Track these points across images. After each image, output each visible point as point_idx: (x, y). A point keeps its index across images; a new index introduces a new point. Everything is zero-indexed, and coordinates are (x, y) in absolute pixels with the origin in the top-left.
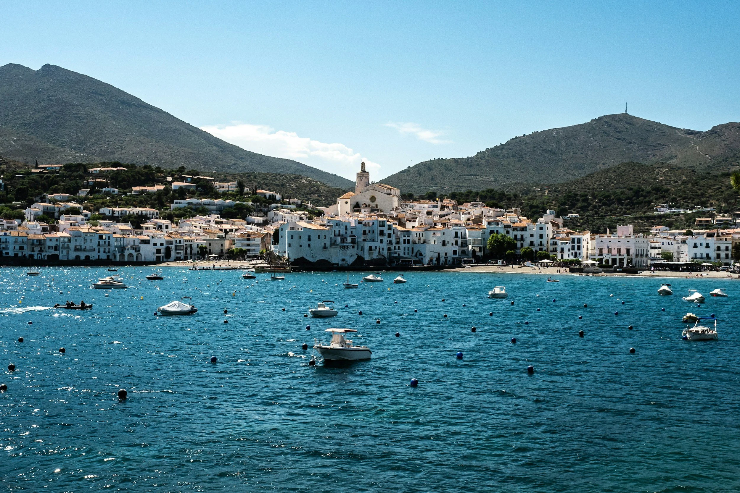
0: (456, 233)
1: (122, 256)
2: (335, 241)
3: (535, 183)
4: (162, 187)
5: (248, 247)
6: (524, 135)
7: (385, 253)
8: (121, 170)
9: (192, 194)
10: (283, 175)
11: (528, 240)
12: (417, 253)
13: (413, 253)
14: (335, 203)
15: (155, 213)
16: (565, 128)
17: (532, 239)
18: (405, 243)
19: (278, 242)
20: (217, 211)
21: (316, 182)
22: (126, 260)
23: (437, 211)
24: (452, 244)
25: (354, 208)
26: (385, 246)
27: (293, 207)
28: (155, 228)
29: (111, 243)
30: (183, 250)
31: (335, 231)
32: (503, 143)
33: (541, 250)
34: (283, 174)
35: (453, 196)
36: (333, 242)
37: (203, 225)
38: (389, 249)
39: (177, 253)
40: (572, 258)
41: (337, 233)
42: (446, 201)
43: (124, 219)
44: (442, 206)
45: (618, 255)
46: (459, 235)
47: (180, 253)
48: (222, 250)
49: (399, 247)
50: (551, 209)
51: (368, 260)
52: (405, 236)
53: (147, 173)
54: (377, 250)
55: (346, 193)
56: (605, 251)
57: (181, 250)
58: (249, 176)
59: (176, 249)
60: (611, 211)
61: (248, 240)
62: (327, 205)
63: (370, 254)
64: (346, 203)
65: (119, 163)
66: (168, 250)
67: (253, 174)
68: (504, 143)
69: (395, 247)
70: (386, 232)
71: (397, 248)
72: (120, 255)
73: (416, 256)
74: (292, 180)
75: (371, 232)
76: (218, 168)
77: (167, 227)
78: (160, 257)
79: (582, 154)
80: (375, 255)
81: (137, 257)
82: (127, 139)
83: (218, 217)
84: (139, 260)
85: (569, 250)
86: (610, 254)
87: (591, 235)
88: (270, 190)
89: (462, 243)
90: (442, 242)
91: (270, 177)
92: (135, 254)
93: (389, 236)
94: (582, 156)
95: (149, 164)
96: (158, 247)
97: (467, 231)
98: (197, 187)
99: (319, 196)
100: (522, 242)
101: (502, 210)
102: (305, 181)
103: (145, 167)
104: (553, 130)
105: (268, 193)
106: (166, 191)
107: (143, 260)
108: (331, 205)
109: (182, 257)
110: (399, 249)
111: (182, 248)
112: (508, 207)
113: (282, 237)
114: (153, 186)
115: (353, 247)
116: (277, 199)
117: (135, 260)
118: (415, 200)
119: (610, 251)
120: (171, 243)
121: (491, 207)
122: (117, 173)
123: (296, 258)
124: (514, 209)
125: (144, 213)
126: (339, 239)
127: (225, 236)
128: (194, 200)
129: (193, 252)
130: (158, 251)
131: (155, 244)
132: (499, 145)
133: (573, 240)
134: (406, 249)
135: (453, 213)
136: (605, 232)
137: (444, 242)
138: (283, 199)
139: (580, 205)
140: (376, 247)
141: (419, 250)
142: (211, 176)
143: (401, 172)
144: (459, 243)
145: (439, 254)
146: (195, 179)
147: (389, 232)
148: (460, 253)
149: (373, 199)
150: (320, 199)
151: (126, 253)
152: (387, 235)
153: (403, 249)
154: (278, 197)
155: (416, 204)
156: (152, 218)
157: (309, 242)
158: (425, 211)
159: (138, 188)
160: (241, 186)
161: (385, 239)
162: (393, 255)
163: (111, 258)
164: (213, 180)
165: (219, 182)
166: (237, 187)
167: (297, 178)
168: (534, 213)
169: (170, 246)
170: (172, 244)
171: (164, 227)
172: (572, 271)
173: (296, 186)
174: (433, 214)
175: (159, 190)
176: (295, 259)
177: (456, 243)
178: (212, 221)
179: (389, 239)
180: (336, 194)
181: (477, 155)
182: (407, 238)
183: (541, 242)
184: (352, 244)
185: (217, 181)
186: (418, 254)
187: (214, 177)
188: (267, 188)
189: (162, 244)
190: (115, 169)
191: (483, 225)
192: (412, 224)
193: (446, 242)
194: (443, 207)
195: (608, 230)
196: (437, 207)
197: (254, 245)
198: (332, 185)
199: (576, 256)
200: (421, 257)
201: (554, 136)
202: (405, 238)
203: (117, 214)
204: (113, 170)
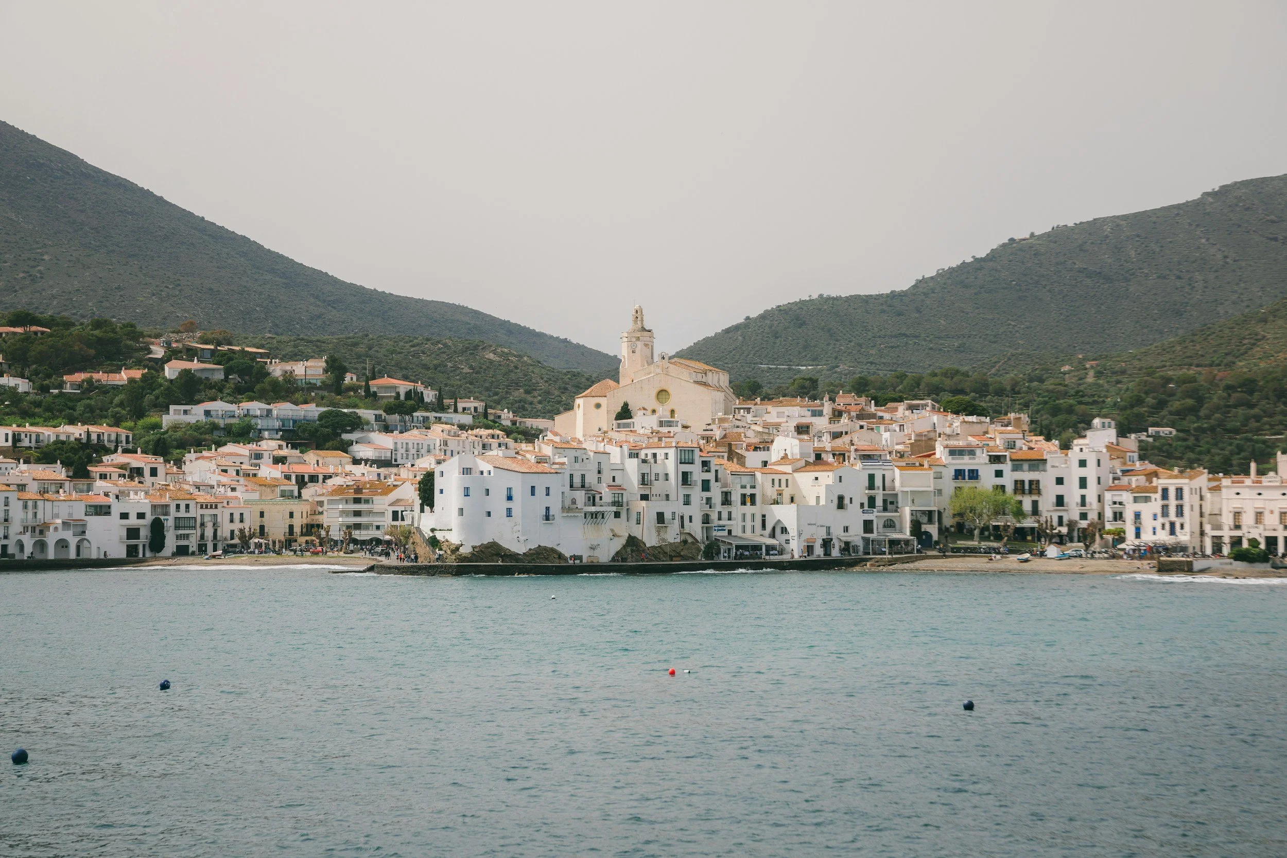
0: (871, 477)
1: (41, 545)
2: (574, 502)
3: (1062, 351)
4: (137, 374)
5: (357, 520)
6: (1032, 235)
7: (696, 529)
8: (36, 333)
9: (216, 390)
10: (439, 342)
11: (1050, 491)
12: (774, 529)
13: (764, 526)
14: (569, 407)
15: (123, 439)
16: (1136, 215)
17: (1060, 490)
18: (744, 503)
19: (432, 506)
20: (277, 431)
21: (520, 357)
22: (51, 555)
23: (821, 423)
24: (862, 505)
25: (617, 419)
26: (696, 510)
27: (467, 419)
28: (124, 476)
29: (11, 514)
30: (195, 527)
31: (571, 476)
32: (978, 256)
33: (1084, 516)
34: (438, 338)
35: (860, 387)
36: (568, 503)
37: (244, 467)
38: (706, 519)
39: (179, 537)
40: (1163, 537)
41: (577, 481)
42: (843, 400)
43: (46, 455)
44: (834, 410)
45: (1281, 527)
46: (878, 482)
47: (186, 537)
48: (291, 527)
49: (730, 513)
50: (1105, 416)
51: (653, 547)
52: (743, 487)
53: (99, 340)
54: (677, 522)
55: (593, 383)
56: (1248, 519)
57: (190, 528)
58: (355, 345)
59: (177, 527)
60: (1258, 418)
61: (357, 501)
62: (551, 414)
63: (659, 531)
64: (598, 406)
65: (28, 315)
66: (157, 528)
67: (366, 341)
68: (982, 254)
69: (720, 513)
70: (698, 475)
71: (725, 515)
72: (35, 544)
73: (773, 535)
74: (463, 352)
75: (661, 477)
76: (277, 325)
77: (154, 472)
78: (136, 546)
79: (1179, 278)
80: (672, 535)
81: (78, 548)
82: (46, 257)
83: (280, 447)
84: (84, 555)
85: (1155, 517)
86: (1261, 527)
87: (1210, 480)
88: (406, 378)
89: (885, 501)
90: (836, 501)
91: (408, 345)
92: (73, 542)
93: (706, 486)
94: (1179, 283)
95: (107, 316)
96: (133, 521)
97: (897, 471)
98: (227, 372)
99: (527, 392)
100: (1035, 498)
101: (983, 419)
102: (491, 356)
103: (98, 325)
104: (1104, 220)
105: (404, 387)
106: (149, 382)
107: (94, 556)
108: (559, 413)
109: (193, 547)
110: (730, 519)
111: (192, 523)
112: (996, 413)
113: (441, 492)
114: (118, 370)
115: (617, 515)
116: (427, 400)
117: (72, 555)
118: (767, 398)
119: (1259, 516)
120: (165, 508)
121: (957, 413)
122: (23, 341)
123: (478, 544)
124: (1012, 416)
125: (94, 437)
126: (580, 496)
127: (300, 493)
128: (219, 406)
129: (219, 533)
130: (133, 533)
131: (124, 516)
132: (969, 260)
133: (1165, 494)
134: (748, 518)
135: (862, 427)
136: (1247, 473)
137: (841, 499)
138: (440, 399)
139: (1176, 405)
140: (674, 513)
141: (779, 521)
142: (262, 347)
143: (727, 331)
144: (879, 502)
145: (828, 528)
146: (224, 354)
147: (706, 476)
148: (881, 526)
149: (662, 394)
150: (529, 398)
151: (51, 538)
152: (700, 484)
153: (740, 518)
154: (429, 395)
155: (770, 408)
156: (116, 451)
157: (509, 504)
158: (792, 424)
159: (80, 377)
160: (336, 368)
161: (697, 494)
162: (715, 533)
163: (10, 551)
164: (267, 355)
165: (283, 359)
166: (326, 371)
167: (473, 349)
168: (1064, 426)
169: (162, 518)
170: (167, 514)
171: (147, 472)
172: (1163, 569)
173: (471, 367)
174: (813, 431)
175: (131, 381)
176: (474, 547)
177: (872, 501)
178: (266, 455)
179: (706, 494)
180: (569, 387)
181: (915, 286)
182: (748, 491)
183: (1083, 497)
184: (614, 509)
185: (276, 357)
186: (778, 531)
187: (270, 349)
188: (400, 375)
189: (141, 516)
190: (19, 330)
191: (938, 456)
192: (761, 456)
193: (847, 501)
194: (837, 415)
195: (1253, 466)
196: (820, 414)
197: (370, 513)
198: (558, 364)
199: (1173, 532)
200: (785, 537)
201: (1107, 237)
202: (744, 491)
203: (26, 443)
204: (15, 333)
